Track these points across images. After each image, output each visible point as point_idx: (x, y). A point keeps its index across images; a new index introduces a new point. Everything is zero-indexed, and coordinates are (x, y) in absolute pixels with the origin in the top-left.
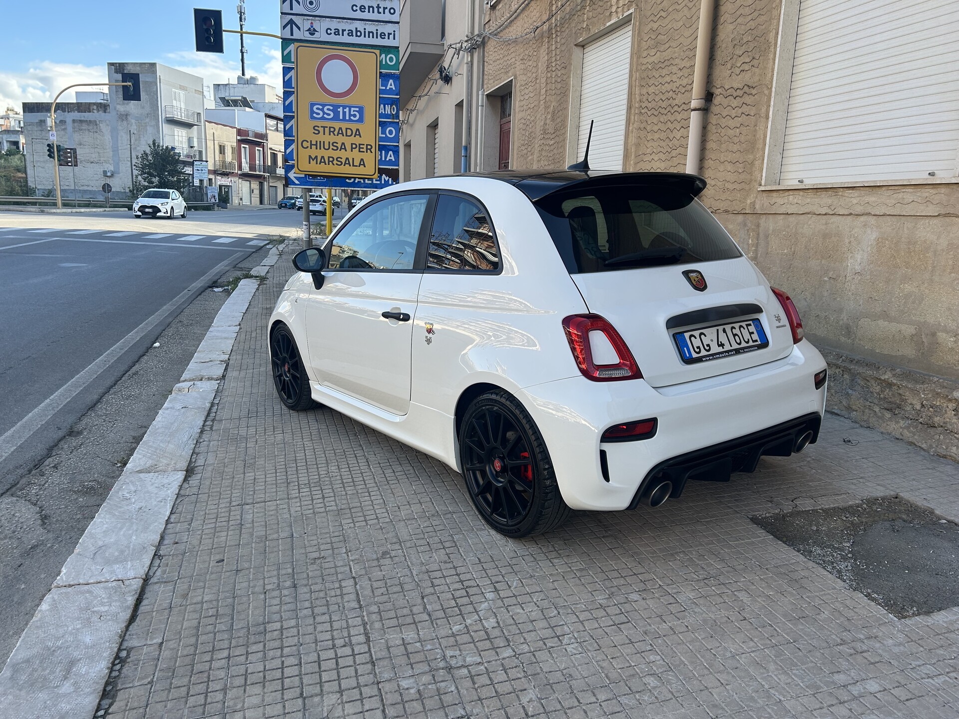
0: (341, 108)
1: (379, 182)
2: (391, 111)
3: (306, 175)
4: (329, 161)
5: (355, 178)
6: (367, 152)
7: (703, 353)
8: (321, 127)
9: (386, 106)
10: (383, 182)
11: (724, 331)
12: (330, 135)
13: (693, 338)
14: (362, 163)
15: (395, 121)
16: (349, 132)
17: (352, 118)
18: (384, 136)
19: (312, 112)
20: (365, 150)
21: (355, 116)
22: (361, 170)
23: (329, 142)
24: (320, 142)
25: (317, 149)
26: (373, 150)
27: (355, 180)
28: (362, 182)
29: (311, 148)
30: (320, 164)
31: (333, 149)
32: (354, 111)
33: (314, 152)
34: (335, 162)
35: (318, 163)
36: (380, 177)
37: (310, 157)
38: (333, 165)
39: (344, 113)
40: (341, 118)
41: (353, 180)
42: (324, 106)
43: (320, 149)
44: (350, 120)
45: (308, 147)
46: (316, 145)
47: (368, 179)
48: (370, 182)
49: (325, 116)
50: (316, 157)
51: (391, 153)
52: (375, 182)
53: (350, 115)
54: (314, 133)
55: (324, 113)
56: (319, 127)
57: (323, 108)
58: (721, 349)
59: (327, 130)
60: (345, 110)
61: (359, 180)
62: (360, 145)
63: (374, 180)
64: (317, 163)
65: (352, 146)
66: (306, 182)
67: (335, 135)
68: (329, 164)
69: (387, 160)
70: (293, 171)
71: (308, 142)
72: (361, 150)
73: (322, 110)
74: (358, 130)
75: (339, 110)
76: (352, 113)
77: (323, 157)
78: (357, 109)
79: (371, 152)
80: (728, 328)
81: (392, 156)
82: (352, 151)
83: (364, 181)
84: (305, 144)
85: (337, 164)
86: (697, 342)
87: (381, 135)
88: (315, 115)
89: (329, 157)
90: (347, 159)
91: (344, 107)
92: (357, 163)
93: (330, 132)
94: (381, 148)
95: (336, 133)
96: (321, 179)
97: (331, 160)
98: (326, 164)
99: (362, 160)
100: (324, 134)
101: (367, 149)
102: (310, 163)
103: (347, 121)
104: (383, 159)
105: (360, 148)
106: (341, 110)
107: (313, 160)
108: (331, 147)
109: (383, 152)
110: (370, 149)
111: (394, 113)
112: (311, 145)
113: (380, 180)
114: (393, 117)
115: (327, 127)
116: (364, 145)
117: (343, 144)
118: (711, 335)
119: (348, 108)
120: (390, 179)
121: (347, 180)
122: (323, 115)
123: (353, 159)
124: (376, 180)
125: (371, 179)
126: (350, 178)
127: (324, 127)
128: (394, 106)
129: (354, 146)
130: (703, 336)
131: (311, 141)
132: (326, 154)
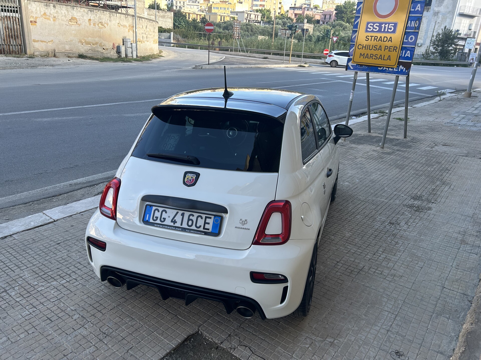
0: (384, 24)
1: (397, 70)
2: (414, 25)
3: (357, 64)
4: (370, 57)
5: (384, 67)
6: (393, 51)
7: (158, 221)
8: (370, 36)
9: (412, 21)
10: (400, 70)
11: (183, 215)
12: (374, 41)
13: (156, 211)
14: (389, 58)
15: (416, 31)
16: (385, 38)
17: (389, 30)
18: (407, 41)
19: (367, 27)
20: (392, 50)
21: (391, 29)
22: (388, 63)
23: (373, 45)
24: (368, 45)
25: (365, 49)
26: (397, 50)
27: (383, 68)
28: (387, 69)
29: (362, 49)
30: (365, 58)
31: (374, 50)
32: (391, 26)
33: (363, 51)
34: (374, 57)
35: (365, 57)
36: (398, 67)
37: (361, 54)
38: (372, 59)
39: (385, 27)
40: (383, 30)
41: (382, 68)
42: (374, 23)
43: (367, 49)
44: (388, 32)
45: (361, 48)
46: (365, 47)
47: (391, 68)
48: (392, 70)
49: (374, 30)
50: (364, 54)
51: (409, 52)
52: (395, 70)
53: (388, 29)
54: (366, 40)
55: (374, 28)
56: (369, 36)
57: (373, 25)
58: (172, 224)
59: (373, 38)
60: (386, 26)
61: (386, 68)
62: (390, 47)
63: (395, 69)
64: (363, 58)
65: (385, 47)
66: (356, 68)
67: (377, 41)
68: (370, 58)
69: (406, 56)
70: (351, 62)
71: (361, 45)
72: (390, 50)
73: (373, 26)
74: (391, 37)
75: (382, 26)
76: (390, 27)
77: (368, 54)
78: (393, 25)
79: (396, 51)
80: (187, 214)
81: (409, 54)
82: (384, 51)
83: (389, 69)
84: (360, 47)
85: (374, 59)
86: (157, 214)
87: (405, 41)
88: (368, 29)
89: (371, 54)
90: (381, 55)
91: (386, 24)
92: (386, 58)
93: (375, 39)
94: (403, 48)
95: (378, 40)
96: (364, 67)
97: (372, 56)
98: (368, 58)
99: (389, 56)
100: (371, 41)
101: (394, 49)
102: (360, 58)
103: (386, 32)
104: (403, 56)
105: (390, 49)
106: (383, 25)
107: (362, 56)
108: (374, 48)
109: (404, 51)
110: (396, 50)
111: (416, 26)
112: (363, 47)
113: (398, 69)
114: (415, 29)
115: (373, 36)
116: (392, 47)
117: (380, 46)
118: (170, 213)
119: (388, 24)
120: (405, 68)
121: (379, 68)
122: (373, 29)
123: (384, 55)
124: (396, 69)
125: (393, 68)
126: (380, 67)
127: (372, 37)
128: (417, 22)
129: (386, 48)
130: (164, 212)
131: (363, 45)
132: (369, 52)
